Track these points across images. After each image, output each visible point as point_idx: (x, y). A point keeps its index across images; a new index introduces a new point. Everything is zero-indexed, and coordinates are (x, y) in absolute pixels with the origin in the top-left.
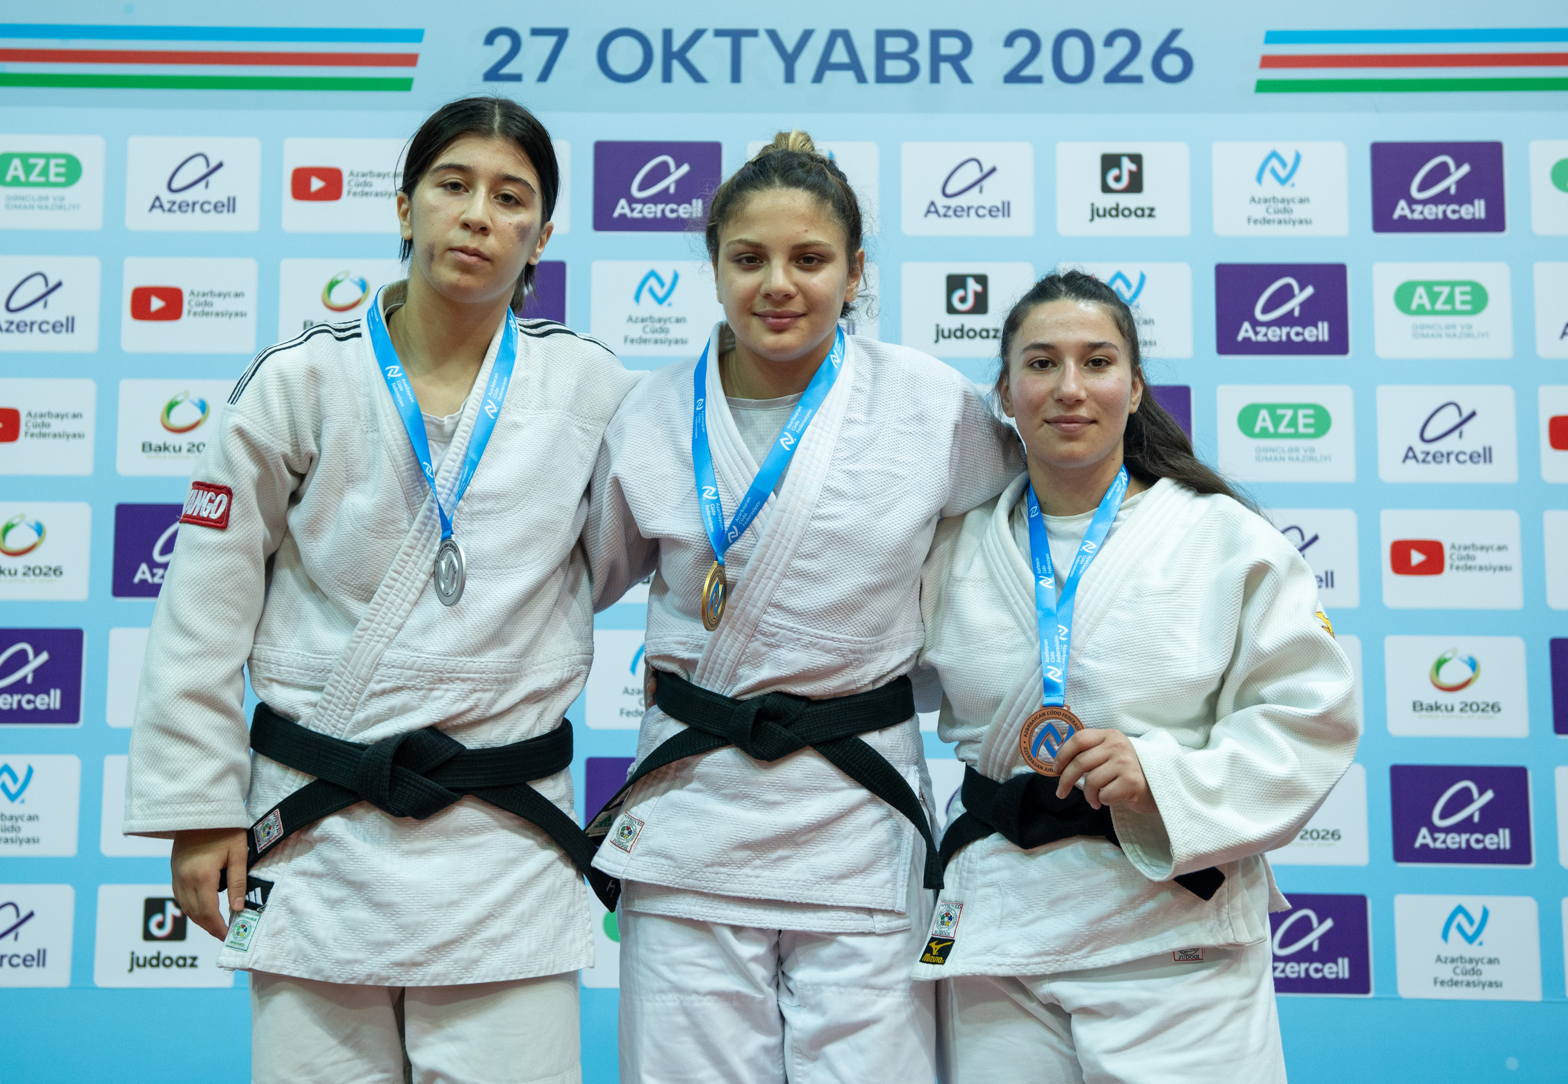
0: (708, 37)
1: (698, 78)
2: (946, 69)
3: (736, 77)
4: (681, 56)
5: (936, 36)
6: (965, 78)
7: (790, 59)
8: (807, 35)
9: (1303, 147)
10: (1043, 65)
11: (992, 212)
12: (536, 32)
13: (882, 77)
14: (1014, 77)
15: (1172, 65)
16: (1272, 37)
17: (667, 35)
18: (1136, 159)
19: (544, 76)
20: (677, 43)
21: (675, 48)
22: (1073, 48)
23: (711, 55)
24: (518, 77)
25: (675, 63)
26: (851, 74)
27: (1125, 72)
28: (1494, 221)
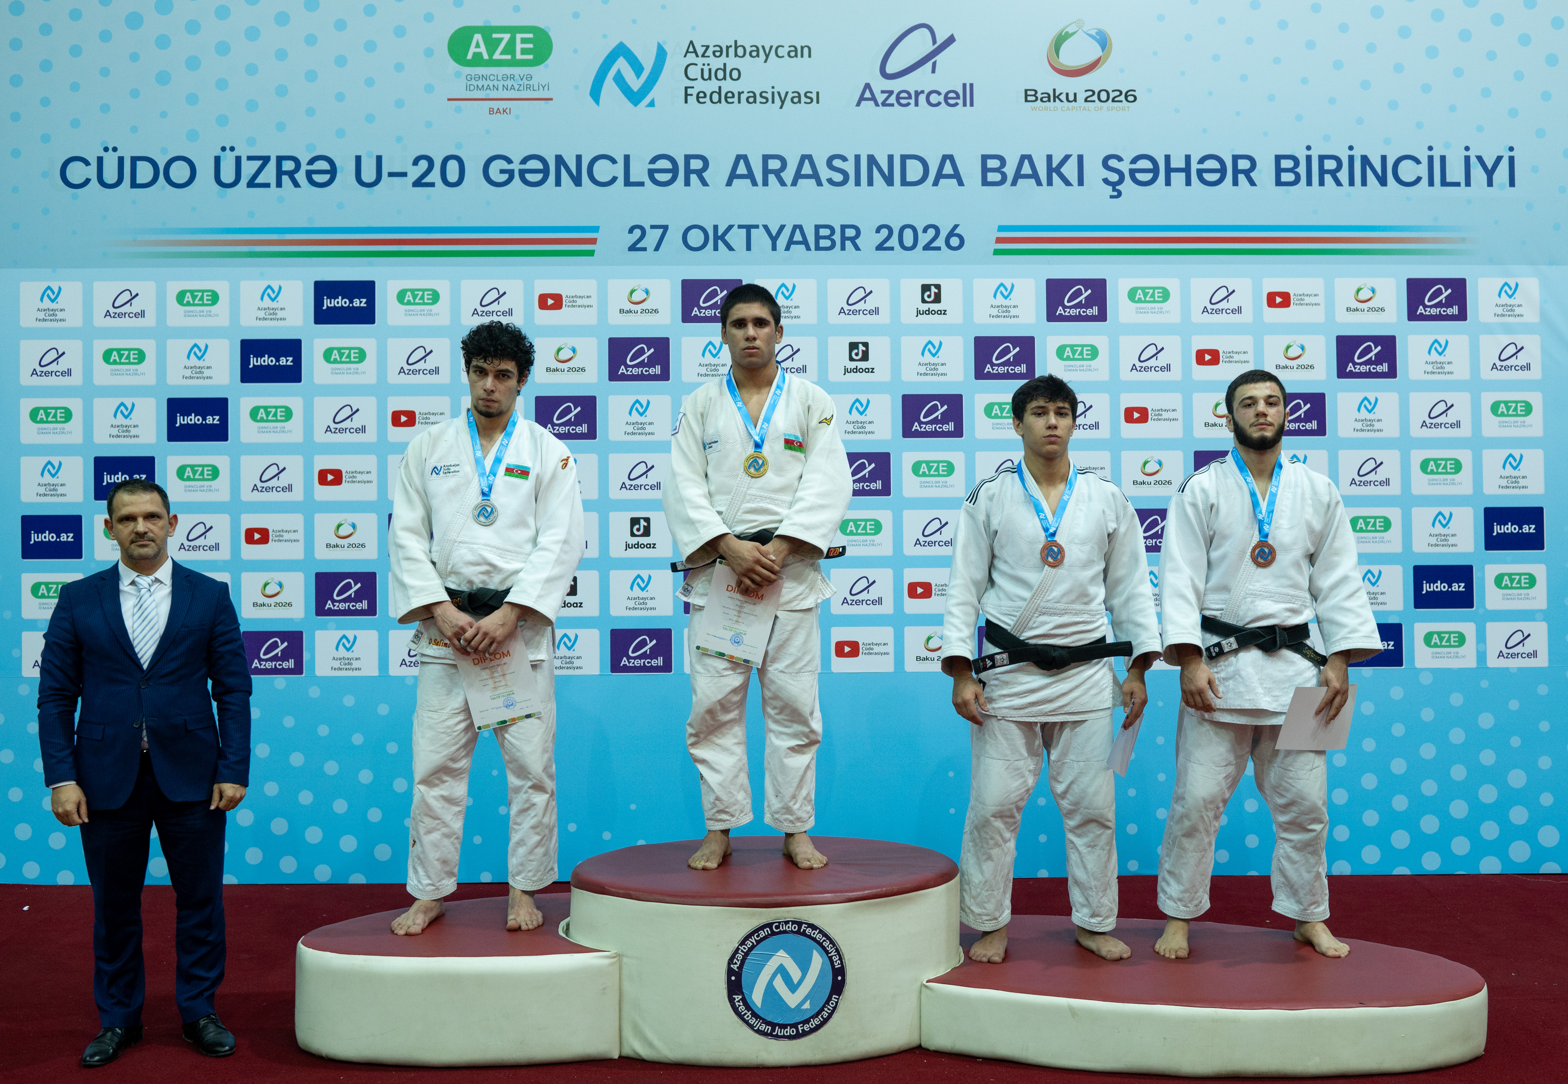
0: (735, 228)
1: (730, 248)
2: (848, 243)
3: (749, 248)
4: (722, 238)
5: (843, 228)
6: (857, 248)
7: (774, 239)
8: (782, 227)
9: (1016, 281)
10: (894, 242)
11: (871, 312)
12: (653, 227)
13: (818, 248)
14: (880, 247)
15: (955, 242)
16: (1001, 228)
17: (716, 228)
18: (938, 287)
19: (657, 248)
20: (720, 232)
21: (720, 234)
22: (909, 234)
23: (737, 238)
24: (644, 249)
25: (720, 241)
26: (803, 246)
27: (933, 245)
28: (1102, 317)
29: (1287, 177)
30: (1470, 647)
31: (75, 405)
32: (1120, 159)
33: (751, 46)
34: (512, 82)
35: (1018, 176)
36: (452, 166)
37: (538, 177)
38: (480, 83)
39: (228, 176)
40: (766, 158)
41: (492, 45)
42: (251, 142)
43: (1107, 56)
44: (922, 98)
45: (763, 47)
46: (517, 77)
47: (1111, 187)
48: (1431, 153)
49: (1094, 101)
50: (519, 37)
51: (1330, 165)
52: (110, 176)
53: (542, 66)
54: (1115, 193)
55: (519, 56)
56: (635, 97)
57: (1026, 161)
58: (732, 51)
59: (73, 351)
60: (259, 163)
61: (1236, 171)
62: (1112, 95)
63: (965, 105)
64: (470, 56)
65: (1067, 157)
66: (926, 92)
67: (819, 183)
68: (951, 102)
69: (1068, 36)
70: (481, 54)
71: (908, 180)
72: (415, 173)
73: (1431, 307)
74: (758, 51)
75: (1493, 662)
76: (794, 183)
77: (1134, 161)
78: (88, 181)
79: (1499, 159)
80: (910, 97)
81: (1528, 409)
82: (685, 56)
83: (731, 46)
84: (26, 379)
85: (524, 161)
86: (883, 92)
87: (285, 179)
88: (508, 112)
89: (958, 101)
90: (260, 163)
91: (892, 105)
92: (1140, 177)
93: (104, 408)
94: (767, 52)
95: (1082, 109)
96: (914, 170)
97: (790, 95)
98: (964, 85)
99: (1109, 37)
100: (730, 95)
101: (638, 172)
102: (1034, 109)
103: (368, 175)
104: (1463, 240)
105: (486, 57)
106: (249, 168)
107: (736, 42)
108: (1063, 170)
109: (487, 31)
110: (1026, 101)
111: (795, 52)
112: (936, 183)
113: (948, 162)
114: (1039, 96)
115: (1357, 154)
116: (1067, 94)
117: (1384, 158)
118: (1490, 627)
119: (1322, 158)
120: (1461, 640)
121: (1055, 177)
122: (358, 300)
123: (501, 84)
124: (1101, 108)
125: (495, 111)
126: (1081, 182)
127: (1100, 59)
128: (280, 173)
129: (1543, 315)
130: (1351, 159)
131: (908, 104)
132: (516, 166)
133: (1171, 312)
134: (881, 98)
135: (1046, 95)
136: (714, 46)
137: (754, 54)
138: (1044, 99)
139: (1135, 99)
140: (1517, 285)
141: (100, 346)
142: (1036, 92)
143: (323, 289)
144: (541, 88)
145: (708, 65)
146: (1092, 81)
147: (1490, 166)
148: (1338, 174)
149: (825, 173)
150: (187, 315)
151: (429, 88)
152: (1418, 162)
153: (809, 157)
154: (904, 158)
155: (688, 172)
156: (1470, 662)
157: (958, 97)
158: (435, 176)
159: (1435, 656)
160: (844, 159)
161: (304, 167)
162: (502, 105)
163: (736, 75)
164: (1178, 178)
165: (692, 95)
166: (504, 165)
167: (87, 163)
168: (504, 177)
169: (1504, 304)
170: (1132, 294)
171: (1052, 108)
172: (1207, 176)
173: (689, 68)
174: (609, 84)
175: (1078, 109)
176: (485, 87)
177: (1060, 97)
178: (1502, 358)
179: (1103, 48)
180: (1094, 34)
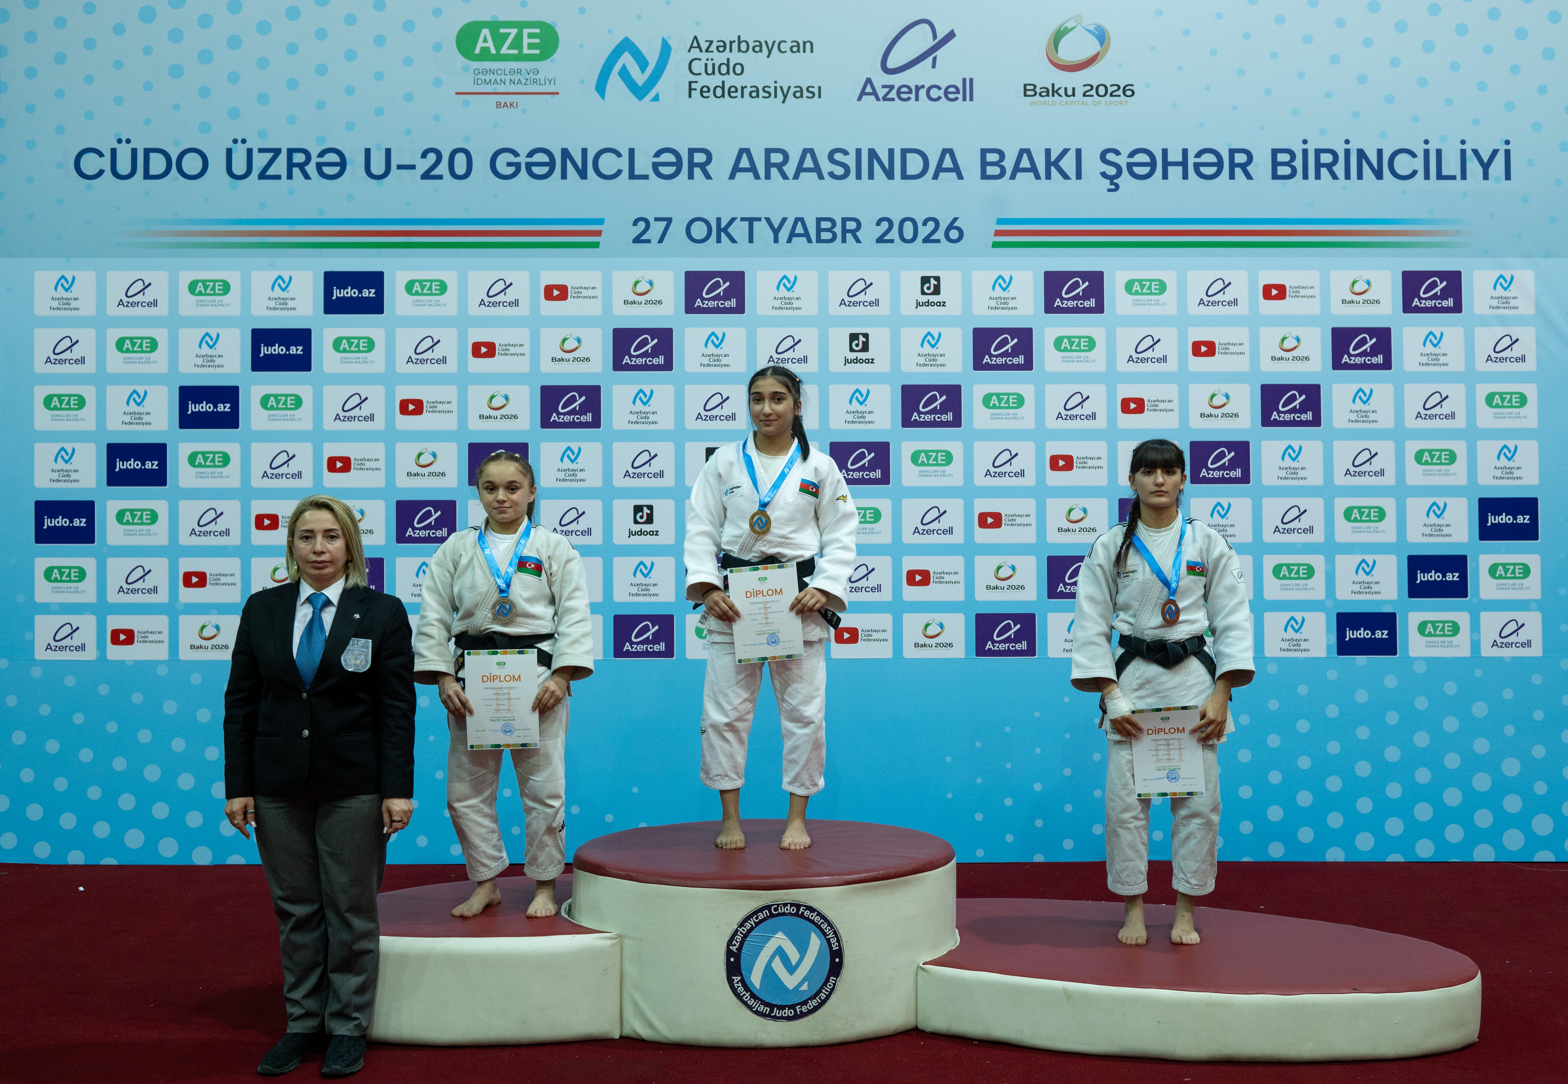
0: (738, 221)
1: (733, 241)
2: (849, 236)
3: (751, 240)
4: (725, 230)
5: (844, 220)
6: (858, 241)
7: (776, 232)
8: (784, 220)
9: (1015, 273)
10: (894, 234)
11: (871, 304)
12: (657, 219)
13: (819, 240)
14: (880, 240)
15: (954, 234)
16: (1000, 221)
17: (719, 220)
18: (937, 279)
19: (661, 240)
20: (723, 224)
21: (722, 226)
22: (908, 226)
24: (649, 241)
25: (722, 234)
26: (805, 239)
27: (932, 238)
28: (1099, 308)
29: (1283, 171)
30: (1464, 637)
31: (88, 392)
32: (1117, 153)
33: (754, 42)
34: (519, 76)
35: (1017, 169)
36: (460, 159)
37: (545, 170)
38: (488, 78)
39: (239, 167)
40: (768, 152)
41: (499, 40)
42: (262, 134)
43: (1105, 51)
44: (922, 93)
45: (766, 42)
46: (524, 72)
47: (1108, 181)
48: (1426, 147)
49: (1092, 96)
50: (526, 32)
51: (1326, 158)
52: (124, 167)
53: (549, 60)
54: (1113, 187)
55: (526, 51)
56: (639, 92)
57: (1025, 155)
58: (735, 46)
59: (87, 339)
60: (270, 155)
61: (1233, 165)
62: (1110, 90)
63: (964, 99)
64: (477, 51)
65: (1065, 151)
66: (926, 87)
67: (821, 177)
68: (951, 96)
69: (1067, 31)
70: (488, 49)
71: (907, 174)
72: (423, 165)
73: (1426, 299)
74: (761, 46)
75: (1487, 651)
76: (796, 177)
77: (1132, 154)
78: (101, 172)
79: (1495, 152)
80: (910, 92)
81: (1523, 400)
82: (689, 51)
83: (734, 41)
84: (40, 367)
85: (531, 154)
86: (884, 87)
87: (296, 171)
88: (515, 106)
89: (958, 95)
91: (893, 99)
92: (1138, 170)
93: (117, 395)
94: (770, 47)
95: (1080, 103)
96: (914, 164)
97: (792, 90)
98: (964, 80)
99: (1108, 32)
100: (733, 89)
101: (643, 165)
102: (1032, 103)
103: (377, 167)
104: (1458, 233)
105: (493, 51)
106: (260, 160)
107: (739, 37)
108: (1062, 164)
109: (494, 26)
110: (1025, 95)
111: (797, 47)
112: (935, 177)
113: (948, 156)
114: (1038, 90)
115: (1353, 147)
116: (1066, 89)
117: (1380, 152)
118: (1485, 617)
119: (1318, 152)
120: (1455, 629)
121: (1053, 169)
122: (367, 291)
123: (508, 78)
124: (1099, 103)
125: (502, 105)
126: (1079, 176)
127: (1098, 54)
128: (291, 165)
129: (1539, 308)
130: (1347, 152)
131: (909, 99)
132: (523, 160)
133: (1168, 303)
134: (881, 92)
135: (1045, 90)
136: (718, 41)
137: (757, 49)
138: (1043, 94)
139: (1133, 93)
140: (1512, 277)
141: (114, 335)
142: (1035, 86)
143: (332, 280)
144: (547, 82)
145: (712, 60)
146: (1091, 76)
147: (1485, 159)
148: (1334, 168)
149: (826, 166)
150: (199, 304)
151: (438, 83)
152: (1414, 155)
153: (811, 151)
154: (904, 152)
155: (692, 165)
156: (1464, 651)
157: (958, 92)
158: (443, 169)
159: (1428, 645)
160: (846, 153)
161: (315, 160)
162: (509, 99)
163: (739, 69)
164: (1175, 172)
165: (695, 89)
166: (511, 158)
167: (101, 155)
168: (511, 170)
169: (1499, 296)
170: (1129, 287)
171: (1051, 103)
172: (1204, 170)
173: (693, 63)
174: (614, 79)
175: (1077, 103)
176: (492, 82)
177: (1059, 92)
178: (1497, 350)
179: (1102, 43)
180: (1093, 30)
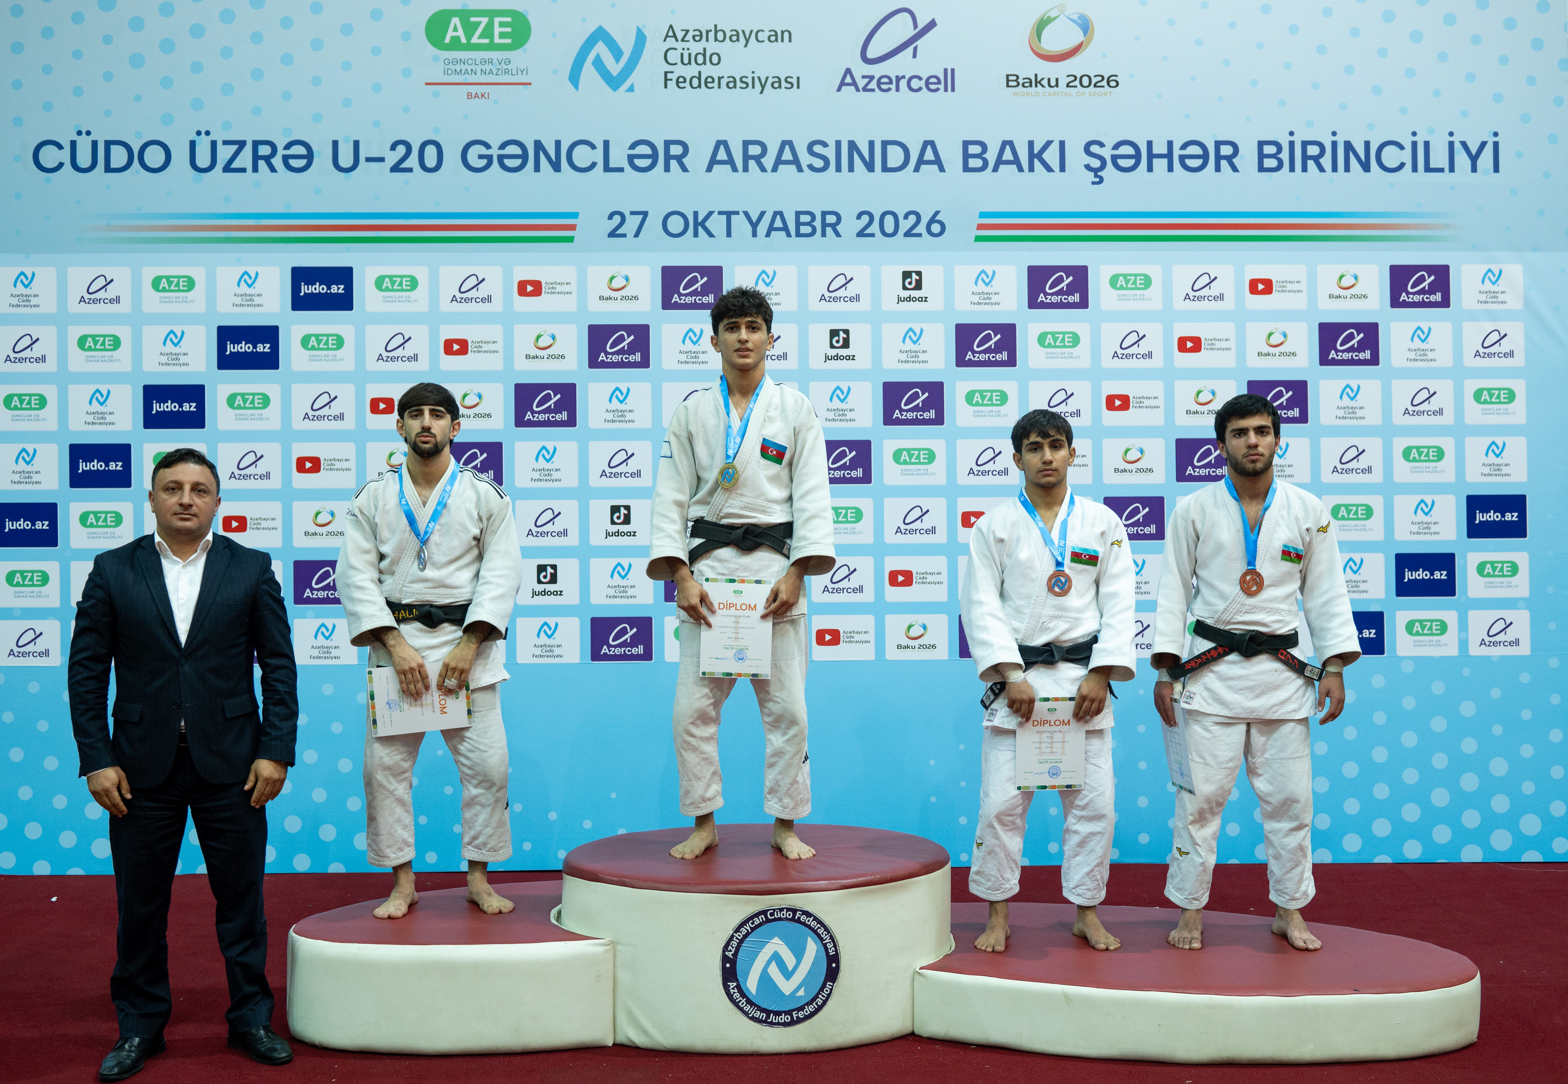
0: (715, 215)
1: (711, 235)
2: (829, 230)
3: (729, 234)
4: (702, 224)
5: (824, 214)
6: (838, 235)
7: (754, 226)
8: (762, 214)
9: (997, 268)
10: (875, 228)
11: (851, 300)
12: (632, 213)
13: (798, 234)
14: (861, 234)
15: (935, 228)
16: (982, 215)
17: (696, 214)
18: (919, 273)
19: (637, 235)
20: (700, 218)
21: (700, 220)
22: (889, 220)
23: (717, 224)
24: (624, 236)
25: (700, 228)
26: (784, 233)
27: (913, 232)
28: (1083, 304)
29: (1270, 163)
30: (1452, 635)
31: (50, 392)
32: (1102, 145)
33: (731, 31)
34: (490, 66)
35: (999, 161)
36: (431, 151)
37: (517, 162)
38: (458, 67)
39: (203, 160)
40: (746, 144)
41: (470, 29)
42: (227, 126)
43: (1090, 40)
44: (903, 83)
45: (743, 31)
46: (495, 61)
47: (1092, 174)
48: (1414, 139)
49: (1076, 87)
50: (497, 20)
51: (1313, 150)
52: (84, 160)
53: (522, 49)
54: (1097, 180)
55: (497, 40)
56: (614, 82)
57: (1008, 147)
58: (712, 35)
59: (48, 336)
61: (1219, 158)
62: (1094, 80)
63: (946, 90)
64: (447, 40)
65: (1049, 143)
66: (907, 77)
67: (800, 169)
68: (933, 87)
69: (1050, 20)
70: (458, 38)
71: (888, 166)
72: (393, 158)
73: (1414, 294)
74: (738, 35)
75: (1475, 650)
76: (775, 169)
77: (1116, 147)
78: (61, 165)
79: (1483, 144)
80: (891, 82)
81: (1511, 396)
82: (665, 40)
83: (711, 31)
85: (503, 146)
86: (864, 77)
87: (262, 164)
88: (486, 97)
89: (939, 86)
90: (235, 147)
91: (873, 90)
92: (1122, 163)
93: (79, 394)
95: (1064, 94)
96: (895, 156)
97: (770, 81)
98: (946, 70)
99: (1091, 22)
100: (710, 80)
101: (618, 158)
102: (1015, 94)
103: (346, 160)
104: (1446, 226)
105: (464, 40)
106: (224, 153)
107: (716, 26)
108: (1045, 156)
109: (464, 15)
110: (1008, 86)
111: (775, 36)
112: (917, 169)
113: (929, 148)
114: (1021, 81)
115: (1340, 140)
116: (1049, 80)
117: (1367, 144)
118: (1473, 615)
119: (1305, 144)
120: (1443, 628)
121: (1036, 162)
122: (336, 287)
123: (479, 68)
124: (1083, 94)
125: (473, 96)
126: (1062, 169)
127: (1082, 43)
128: (256, 158)
129: (1527, 302)
130: (1334, 144)
131: (889, 89)
132: (495, 152)
133: (1153, 298)
134: (861, 83)
136: (694, 30)
137: (734, 38)
138: (1026, 85)
139: (1117, 84)
140: (1501, 272)
141: (75, 332)
142: (1018, 77)
143: (300, 275)
144: (520, 72)
145: (688, 49)
146: (1074, 66)
147: (1474, 151)
148: (1321, 160)
149: (805, 159)
150: (163, 301)
151: (407, 73)
152: (1401, 147)
153: (790, 143)
154: (885, 144)
155: (668, 157)
156: (1452, 650)
157: (939, 82)
158: (413, 161)
159: (1417, 644)
160: (825, 145)
161: (281, 152)
162: (480, 89)
163: (716, 59)
164: (1160, 164)
165: (671, 80)
166: (482, 150)
167: (60, 147)
168: (483, 163)
169: (1487, 290)
170: (1114, 281)
171: (1034, 94)
172: (1190, 162)
173: (669, 53)
174: (588, 69)
175: (1060, 94)
176: (463, 72)
177: (1042, 82)
178: (1485, 345)
179: (1085, 33)
180: (1076, 19)
